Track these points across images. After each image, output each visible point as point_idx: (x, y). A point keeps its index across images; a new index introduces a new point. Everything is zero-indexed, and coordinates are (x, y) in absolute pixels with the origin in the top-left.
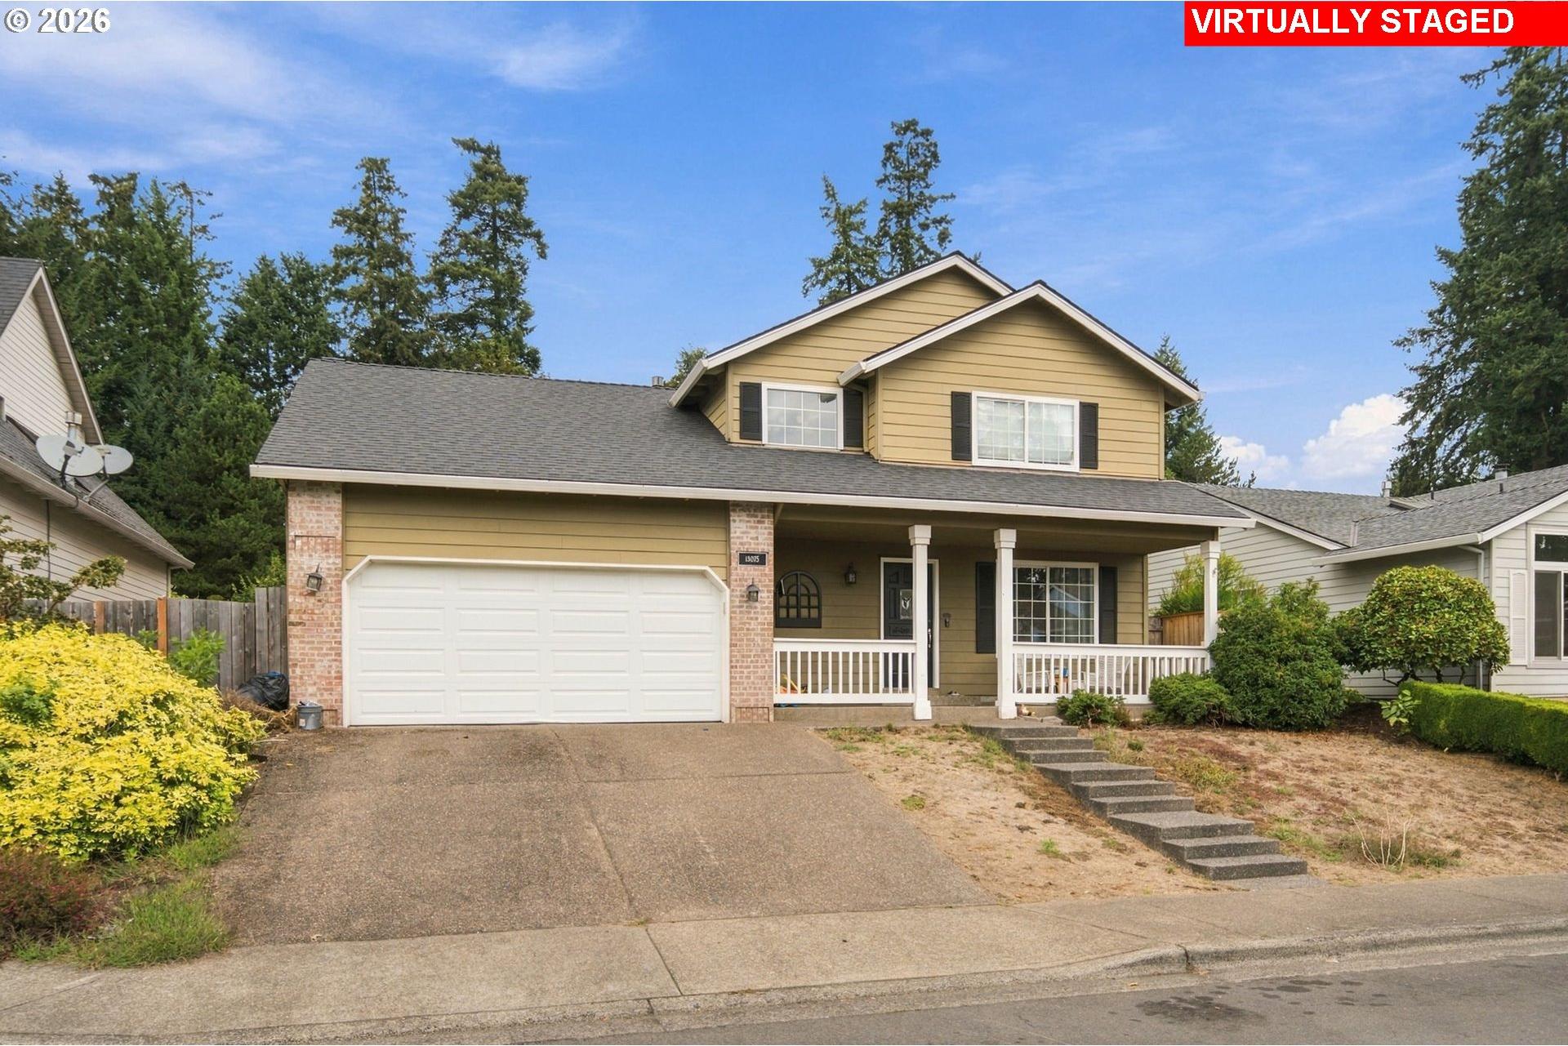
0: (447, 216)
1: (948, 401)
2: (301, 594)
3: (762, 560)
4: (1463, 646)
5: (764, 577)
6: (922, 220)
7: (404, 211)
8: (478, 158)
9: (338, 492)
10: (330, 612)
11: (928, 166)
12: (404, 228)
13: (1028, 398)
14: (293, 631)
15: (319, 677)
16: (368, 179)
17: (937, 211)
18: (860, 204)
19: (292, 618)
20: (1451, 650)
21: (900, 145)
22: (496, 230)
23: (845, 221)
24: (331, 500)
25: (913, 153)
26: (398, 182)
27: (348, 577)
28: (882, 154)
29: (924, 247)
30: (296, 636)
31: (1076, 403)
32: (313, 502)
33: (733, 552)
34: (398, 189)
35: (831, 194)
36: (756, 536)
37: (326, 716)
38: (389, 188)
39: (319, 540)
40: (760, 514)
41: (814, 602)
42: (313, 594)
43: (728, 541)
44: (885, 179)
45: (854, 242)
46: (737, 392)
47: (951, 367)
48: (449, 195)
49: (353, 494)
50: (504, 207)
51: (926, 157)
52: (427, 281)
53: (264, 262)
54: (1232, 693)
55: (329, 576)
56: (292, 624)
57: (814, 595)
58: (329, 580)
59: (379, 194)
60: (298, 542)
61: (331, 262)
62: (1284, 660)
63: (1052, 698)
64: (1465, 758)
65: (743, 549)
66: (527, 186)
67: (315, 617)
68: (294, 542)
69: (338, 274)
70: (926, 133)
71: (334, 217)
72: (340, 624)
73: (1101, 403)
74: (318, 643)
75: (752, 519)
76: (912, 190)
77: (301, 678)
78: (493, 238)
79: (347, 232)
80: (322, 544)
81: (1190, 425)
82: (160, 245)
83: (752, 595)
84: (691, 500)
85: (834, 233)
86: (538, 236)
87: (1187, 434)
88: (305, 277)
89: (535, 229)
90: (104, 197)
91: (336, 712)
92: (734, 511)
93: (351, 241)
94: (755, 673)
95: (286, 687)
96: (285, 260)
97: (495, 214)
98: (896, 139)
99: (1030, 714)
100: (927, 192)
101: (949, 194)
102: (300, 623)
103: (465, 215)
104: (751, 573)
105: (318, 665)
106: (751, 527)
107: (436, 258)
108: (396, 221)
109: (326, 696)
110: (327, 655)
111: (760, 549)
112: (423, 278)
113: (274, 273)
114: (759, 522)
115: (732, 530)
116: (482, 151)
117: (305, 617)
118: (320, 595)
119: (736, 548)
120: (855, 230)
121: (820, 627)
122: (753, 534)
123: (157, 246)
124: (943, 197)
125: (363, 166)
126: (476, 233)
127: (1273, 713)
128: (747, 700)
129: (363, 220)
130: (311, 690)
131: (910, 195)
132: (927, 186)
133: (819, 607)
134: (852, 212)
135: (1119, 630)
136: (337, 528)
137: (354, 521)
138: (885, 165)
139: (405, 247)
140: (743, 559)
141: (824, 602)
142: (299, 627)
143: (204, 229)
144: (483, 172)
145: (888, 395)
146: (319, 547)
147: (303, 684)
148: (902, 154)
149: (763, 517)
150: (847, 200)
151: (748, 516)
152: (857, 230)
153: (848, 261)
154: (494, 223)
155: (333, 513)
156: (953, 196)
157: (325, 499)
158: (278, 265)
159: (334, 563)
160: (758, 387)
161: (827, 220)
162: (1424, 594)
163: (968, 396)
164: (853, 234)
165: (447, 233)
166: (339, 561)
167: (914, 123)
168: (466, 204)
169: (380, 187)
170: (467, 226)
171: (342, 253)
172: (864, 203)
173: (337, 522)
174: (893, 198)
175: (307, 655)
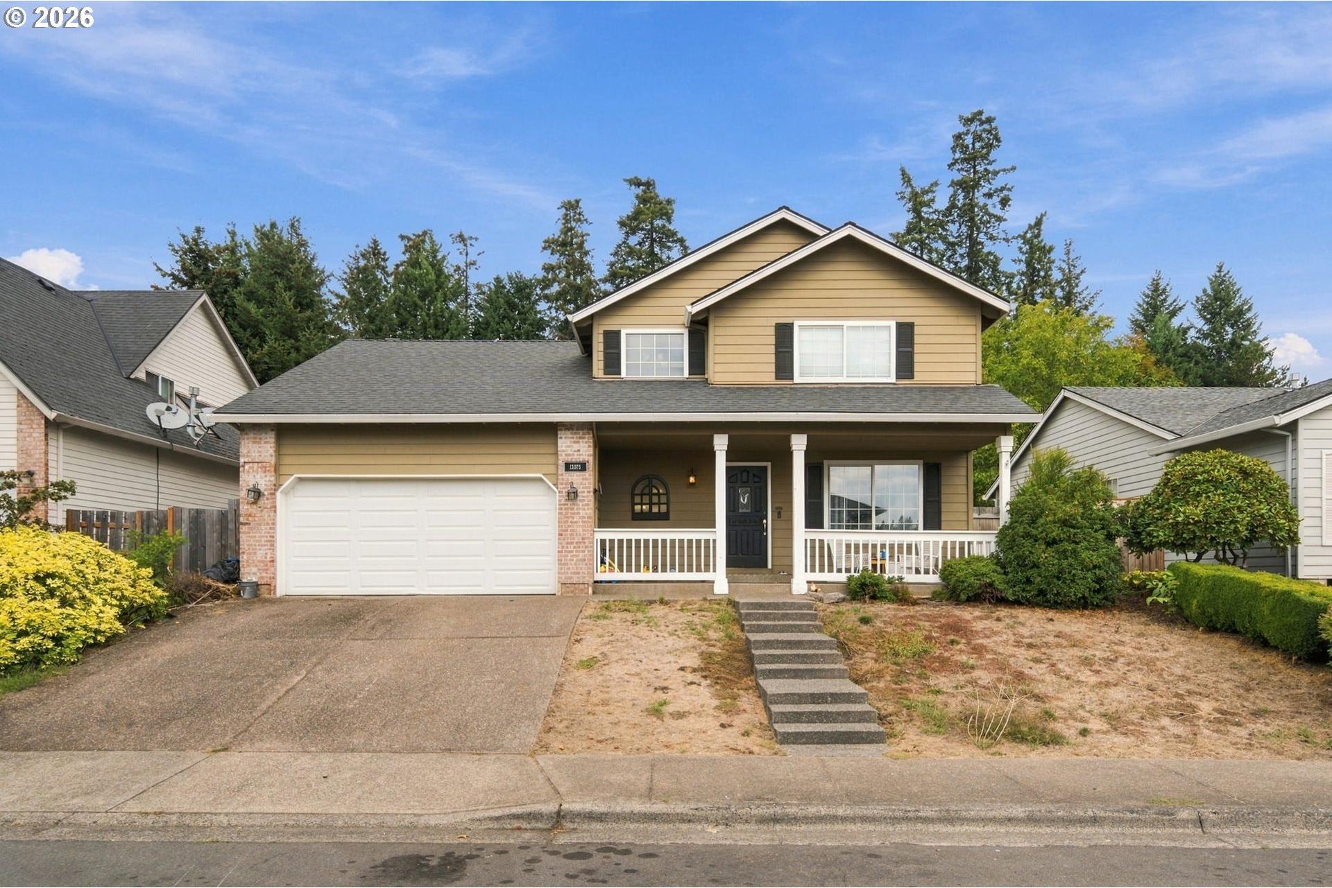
0: (618, 235)
1: (772, 331)
2: (248, 503)
3: (583, 467)
4: (1232, 527)
5: (586, 482)
6: (986, 190)
7: (588, 235)
8: (640, 191)
9: (272, 430)
10: (266, 515)
11: (989, 146)
12: (587, 246)
13: (846, 323)
14: (243, 529)
15: (259, 561)
16: (566, 215)
17: (998, 182)
18: (932, 185)
19: (241, 519)
20: (1219, 531)
21: (967, 134)
22: (653, 240)
23: (917, 202)
24: (268, 436)
25: (978, 138)
26: (586, 215)
27: (280, 490)
28: (951, 142)
29: (987, 213)
30: (244, 533)
31: (893, 325)
32: (255, 438)
33: (560, 462)
34: (586, 220)
35: (907, 179)
36: (581, 449)
37: (263, 589)
38: (579, 220)
39: (260, 465)
40: (581, 432)
41: (663, 499)
42: (255, 503)
43: (556, 454)
44: (955, 162)
45: (926, 216)
46: (601, 338)
47: (779, 303)
48: (619, 219)
49: (284, 432)
50: (658, 222)
51: (989, 139)
52: (605, 281)
53: (498, 280)
54: (1006, 573)
55: (265, 490)
56: (242, 524)
57: (663, 494)
58: (266, 493)
59: (573, 224)
60: (247, 467)
61: (540, 274)
62: (1051, 543)
63: (843, 577)
64: (1216, 638)
65: (569, 459)
66: (674, 206)
67: (256, 519)
68: (243, 466)
69: (546, 284)
70: (989, 120)
71: (543, 245)
72: (274, 524)
73: (917, 321)
74: (259, 537)
75: (575, 436)
76: (978, 168)
77: (247, 561)
78: (651, 246)
79: (552, 254)
80: (262, 468)
81: (1244, 338)
82: (432, 277)
83: (573, 495)
84: (523, 423)
85: (909, 211)
86: (681, 241)
87: (1239, 347)
88: (523, 288)
89: (679, 236)
90: (408, 250)
91: (270, 586)
92: (561, 430)
93: (554, 260)
94: (577, 556)
95: (238, 569)
96: (510, 278)
97: (653, 230)
98: (963, 129)
99: (816, 591)
100: (990, 168)
101: (1009, 167)
102: (247, 524)
103: (633, 231)
104: (576, 478)
105: (259, 552)
106: (574, 442)
107: (612, 265)
108: (582, 243)
109: (264, 575)
110: (265, 545)
111: (581, 459)
112: (600, 280)
113: (504, 287)
114: (580, 438)
115: (559, 444)
116: (643, 184)
117: (250, 519)
118: (261, 503)
119: (563, 458)
120: (926, 206)
121: (668, 519)
122: (576, 447)
123: (430, 276)
124: (1004, 170)
125: (562, 207)
126: (640, 244)
127: (1041, 592)
128: (571, 578)
129: (564, 244)
130: (254, 570)
131: (975, 172)
132: (990, 163)
133: (667, 504)
134: (925, 192)
135: (943, 518)
136: (272, 456)
137: (284, 450)
138: (954, 152)
139: (587, 259)
140: (568, 467)
141: (672, 499)
142: (247, 526)
143: (474, 263)
144: (643, 200)
145: (719, 331)
146: (260, 470)
147: (248, 566)
148: (969, 140)
149: (584, 434)
150: (920, 184)
151: (571, 433)
152: (928, 205)
153: (921, 232)
154: (652, 236)
155: (269, 445)
156: (1014, 168)
157: (263, 436)
158: (506, 281)
159: (270, 481)
160: (618, 333)
161: (904, 202)
162: (1200, 477)
163: (790, 326)
164: (925, 209)
165: (619, 246)
166: (273, 479)
167: (980, 113)
168: (630, 224)
169: (574, 220)
170: (633, 241)
171: (548, 268)
172: (936, 184)
173: (272, 451)
174: (958, 177)
175: (251, 545)
